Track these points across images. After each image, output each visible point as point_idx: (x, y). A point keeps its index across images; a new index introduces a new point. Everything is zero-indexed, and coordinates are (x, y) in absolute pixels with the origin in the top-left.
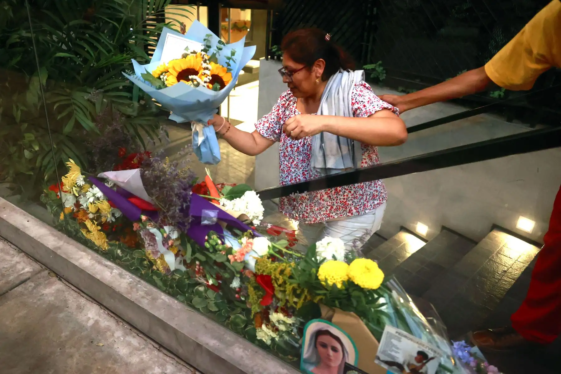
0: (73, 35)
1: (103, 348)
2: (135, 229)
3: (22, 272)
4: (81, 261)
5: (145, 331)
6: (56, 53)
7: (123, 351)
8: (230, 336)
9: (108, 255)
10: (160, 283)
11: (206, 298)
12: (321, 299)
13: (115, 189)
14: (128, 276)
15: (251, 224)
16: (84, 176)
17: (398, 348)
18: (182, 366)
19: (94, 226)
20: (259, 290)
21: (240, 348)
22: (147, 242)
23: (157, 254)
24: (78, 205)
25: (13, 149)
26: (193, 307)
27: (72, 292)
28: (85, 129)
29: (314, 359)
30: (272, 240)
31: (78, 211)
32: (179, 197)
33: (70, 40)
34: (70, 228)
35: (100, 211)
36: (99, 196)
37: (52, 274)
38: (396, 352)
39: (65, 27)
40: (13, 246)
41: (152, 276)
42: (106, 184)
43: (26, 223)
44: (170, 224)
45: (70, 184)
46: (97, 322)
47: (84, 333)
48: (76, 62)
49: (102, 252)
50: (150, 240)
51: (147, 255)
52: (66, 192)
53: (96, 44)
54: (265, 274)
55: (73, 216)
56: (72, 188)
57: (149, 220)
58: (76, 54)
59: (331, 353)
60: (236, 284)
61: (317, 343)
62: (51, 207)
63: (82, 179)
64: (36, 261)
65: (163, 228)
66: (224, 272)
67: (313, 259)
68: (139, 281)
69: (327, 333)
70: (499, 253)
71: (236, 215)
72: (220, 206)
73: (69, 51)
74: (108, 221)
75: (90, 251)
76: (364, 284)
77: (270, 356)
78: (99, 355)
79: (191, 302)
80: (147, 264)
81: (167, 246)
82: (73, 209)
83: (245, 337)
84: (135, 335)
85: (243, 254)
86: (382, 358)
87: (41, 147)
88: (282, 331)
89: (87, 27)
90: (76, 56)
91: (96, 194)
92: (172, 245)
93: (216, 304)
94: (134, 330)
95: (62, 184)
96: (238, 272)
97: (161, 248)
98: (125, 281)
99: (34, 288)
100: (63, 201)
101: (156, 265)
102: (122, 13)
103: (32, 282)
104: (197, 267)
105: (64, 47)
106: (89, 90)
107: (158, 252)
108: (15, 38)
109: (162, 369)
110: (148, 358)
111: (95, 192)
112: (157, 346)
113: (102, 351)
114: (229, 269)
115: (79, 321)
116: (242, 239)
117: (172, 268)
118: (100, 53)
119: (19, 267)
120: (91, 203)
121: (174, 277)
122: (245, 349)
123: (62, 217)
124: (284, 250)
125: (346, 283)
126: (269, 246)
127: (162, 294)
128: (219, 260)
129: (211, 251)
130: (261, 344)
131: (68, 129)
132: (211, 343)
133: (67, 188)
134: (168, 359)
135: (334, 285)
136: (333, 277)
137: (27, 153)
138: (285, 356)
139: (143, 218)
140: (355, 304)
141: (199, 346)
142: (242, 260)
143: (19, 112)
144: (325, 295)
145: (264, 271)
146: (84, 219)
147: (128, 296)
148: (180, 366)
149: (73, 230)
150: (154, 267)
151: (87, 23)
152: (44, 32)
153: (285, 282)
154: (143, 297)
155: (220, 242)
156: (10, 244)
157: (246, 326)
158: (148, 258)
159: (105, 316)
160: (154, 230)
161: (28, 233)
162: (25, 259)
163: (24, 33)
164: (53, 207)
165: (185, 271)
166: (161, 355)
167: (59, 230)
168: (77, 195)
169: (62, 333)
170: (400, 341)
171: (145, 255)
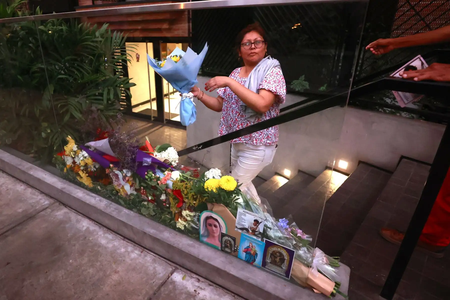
0: (68, 65)
1: (92, 241)
2: (107, 173)
3: (43, 204)
4: (78, 194)
5: (116, 230)
6: (58, 76)
7: (103, 242)
8: (162, 227)
9: (93, 190)
10: (123, 203)
11: (148, 208)
12: (206, 199)
13: (95, 152)
14: (104, 201)
15: (171, 164)
16: (77, 145)
17: (245, 220)
18: (137, 247)
19: (84, 174)
20: (176, 200)
21: (168, 233)
22: (114, 179)
23: (120, 186)
24: (74, 162)
25: (35, 133)
26: (141, 214)
27: (73, 213)
28: (76, 118)
29: (206, 234)
30: (182, 173)
31: (74, 166)
32: (130, 152)
33: (66, 68)
34: (70, 177)
35: (87, 165)
36: (86, 156)
37: (61, 204)
38: (245, 222)
39: (63, 60)
40: (37, 190)
41: (118, 199)
42: (90, 149)
43: (44, 176)
44: (126, 168)
45: (69, 150)
46: (88, 228)
47: (82, 234)
48: (70, 81)
49: (89, 188)
50: (116, 178)
51: (115, 187)
52: (66, 155)
53: (81, 70)
54: (177, 189)
55: (72, 169)
56: (71, 153)
57: (115, 167)
58: (70, 76)
59: (214, 228)
60: (163, 197)
61: (207, 224)
62: (59, 165)
63: (76, 147)
64: (51, 197)
65: (123, 171)
66: (157, 192)
67: (203, 179)
68: (111, 203)
69: (211, 217)
70: (328, 182)
71: (162, 160)
72: (154, 156)
73: (65, 74)
74: (92, 170)
75: (82, 189)
76: (226, 188)
77: (184, 236)
78: (90, 244)
79: (140, 211)
80: (115, 193)
81: (125, 181)
82: (72, 165)
83: (170, 228)
84: (109, 233)
85: (165, 180)
86: (238, 227)
87: (51, 131)
88: (189, 221)
89: (76, 60)
90: (70, 77)
91: (84, 155)
92: (128, 180)
93: (154, 210)
94: (109, 231)
95: (65, 151)
96: (164, 190)
97: (122, 182)
98: (104, 203)
99: (51, 212)
100: (66, 161)
101: (120, 192)
102: (96, 51)
103: (50, 209)
104: (142, 190)
105: (62, 72)
106: (78, 96)
107: (120, 184)
108: (34, 68)
109: (126, 249)
110: (118, 244)
111: (83, 154)
112: (123, 238)
113: (92, 242)
114: (159, 189)
115: (78, 228)
116: (165, 172)
117: (129, 193)
118: (83, 74)
119: (42, 201)
120: (82, 160)
121: (130, 198)
122: (170, 233)
123: (65, 170)
124: (189, 177)
125: (218, 189)
126: (180, 175)
127: (124, 209)
128: (153, 185)
129: (149, 180)
130: (179, 230)
131: (67, 118)
132: (151, 231)
133: (67, 153)
134: (129, 244)
135: (212, 190)
136: (211, 186)
137: (43, 135)
138: (192, 234)
139: (111, 165)
140: (223, 199)
141: (145, 233)
142: (165, 183)
143: (38, 111)
144: (208, 196)
145: (176, 188)
146: (78, 170)
147: (105, 211)
148: (136, 247)
149: (72, 178)
150: (119, 194)
151: (75, 57)
152: (51, 64)
153: (188, 193)
154: (114, 211)
155: (153, 175)
156: (35, 189)
157: (170, 221)
158: (115, 189)
159: (93, 224)
160: (117, 172)
161: (46, 181)
162: (45, 197)
163: (40, 65)
164: (60, 165)
165: (136, 194)
166: (125, 242)
167: (64, 179)
168: (73, 156)
169: (68, 234)
170: (245, 216)
171: (114, 188)
